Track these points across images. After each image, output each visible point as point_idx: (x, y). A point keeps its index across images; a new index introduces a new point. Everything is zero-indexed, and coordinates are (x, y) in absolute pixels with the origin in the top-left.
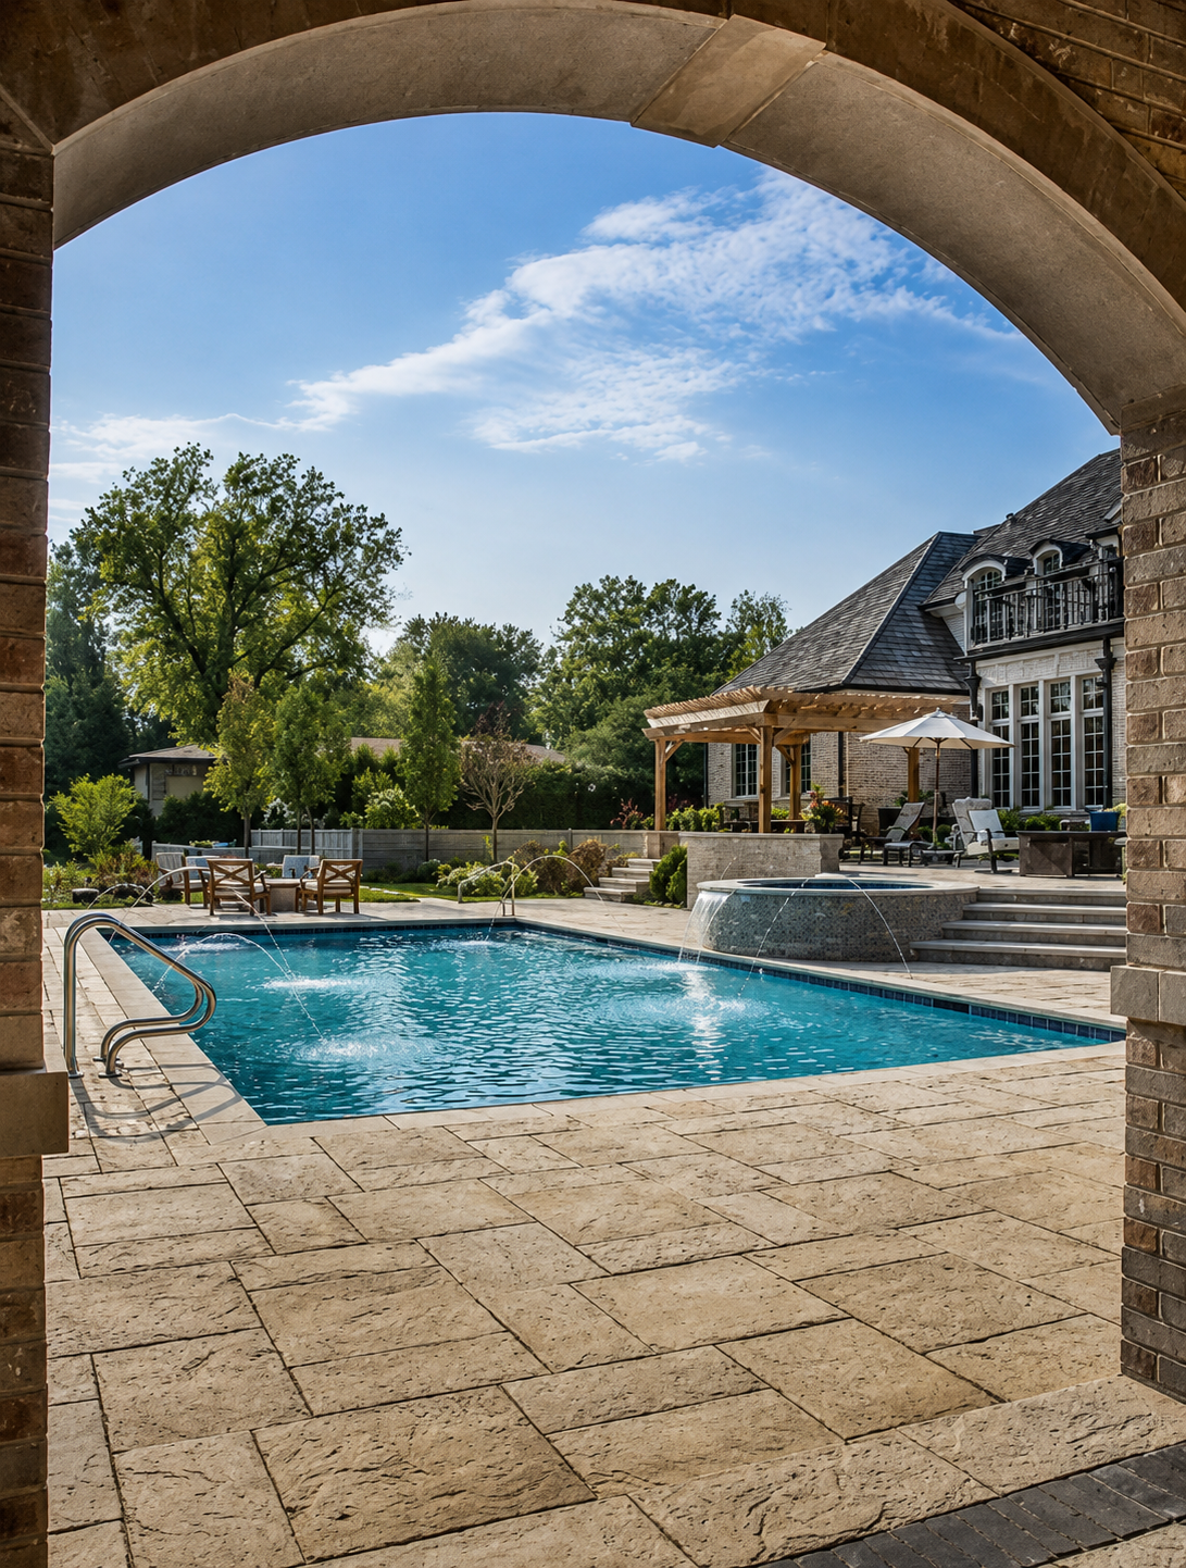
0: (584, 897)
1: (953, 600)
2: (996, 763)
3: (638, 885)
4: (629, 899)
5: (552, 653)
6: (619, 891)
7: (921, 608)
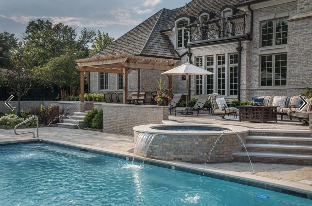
0: (57, 126)
1: (172, 29)
2: (198, 81)
3: (80, 122)
4: (75, 127)
5: (21, 43)
6: (72, 124)
7: (161, 32)
